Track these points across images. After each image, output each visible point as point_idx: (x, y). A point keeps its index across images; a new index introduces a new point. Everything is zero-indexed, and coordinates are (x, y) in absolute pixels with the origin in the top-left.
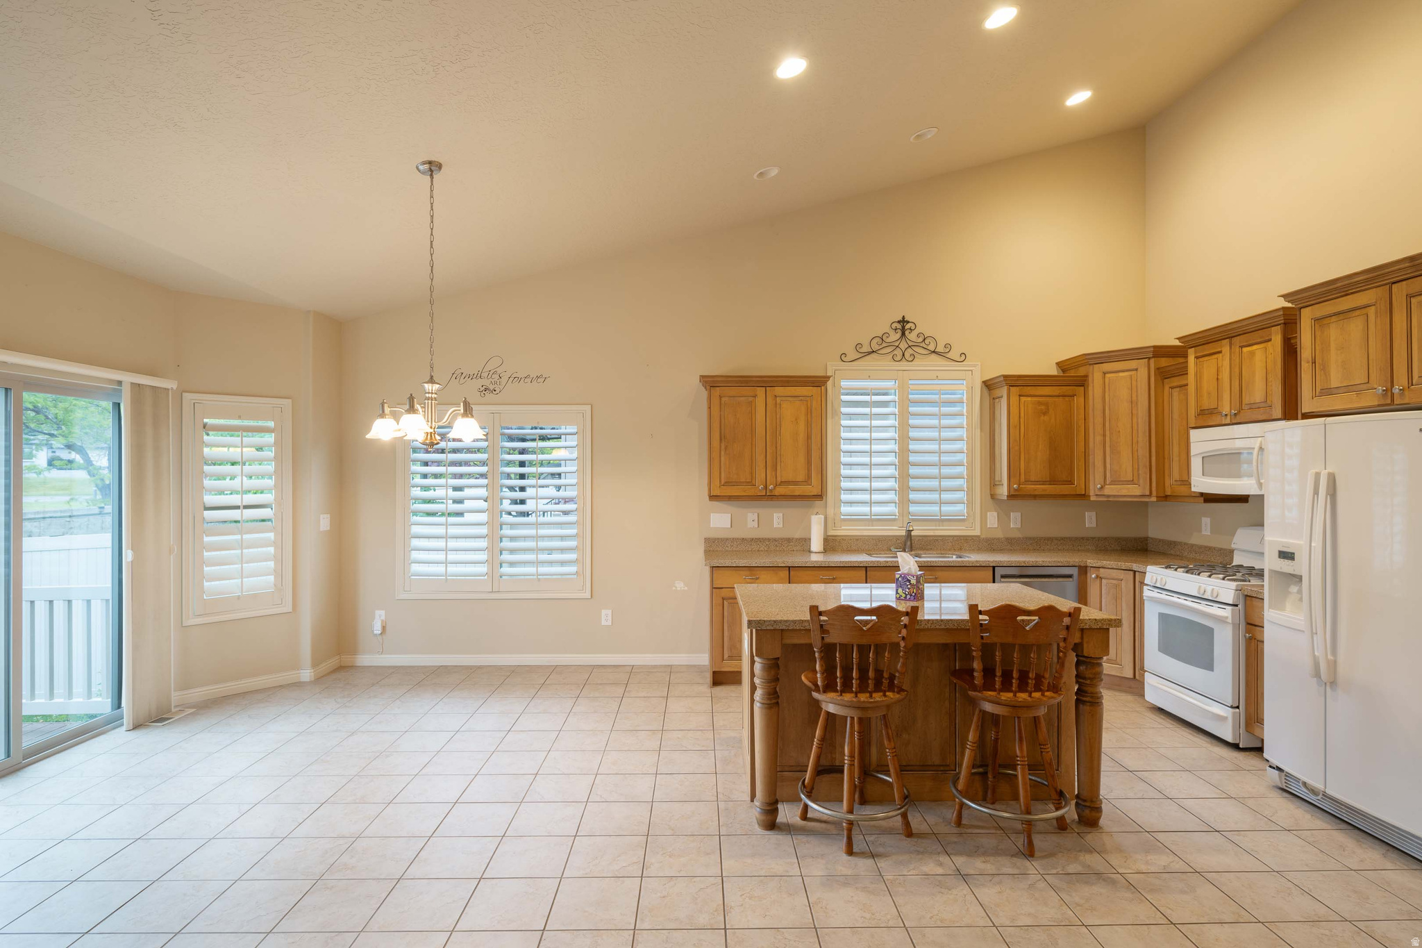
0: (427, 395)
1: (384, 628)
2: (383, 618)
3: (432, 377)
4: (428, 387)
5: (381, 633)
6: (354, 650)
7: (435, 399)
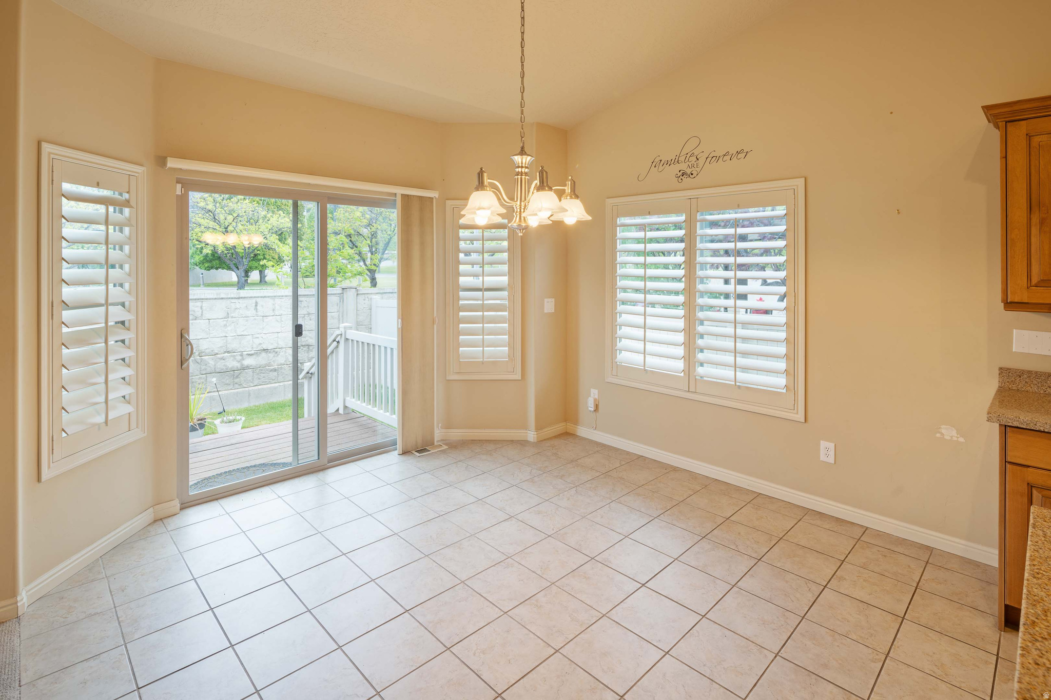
0: (517, 170)
1: (597, 406)
2: (596, 397)
3: (523, 148)
4: (518, 159)
5: (595, 411)
6: (576, 422)
7: (526, 174)
